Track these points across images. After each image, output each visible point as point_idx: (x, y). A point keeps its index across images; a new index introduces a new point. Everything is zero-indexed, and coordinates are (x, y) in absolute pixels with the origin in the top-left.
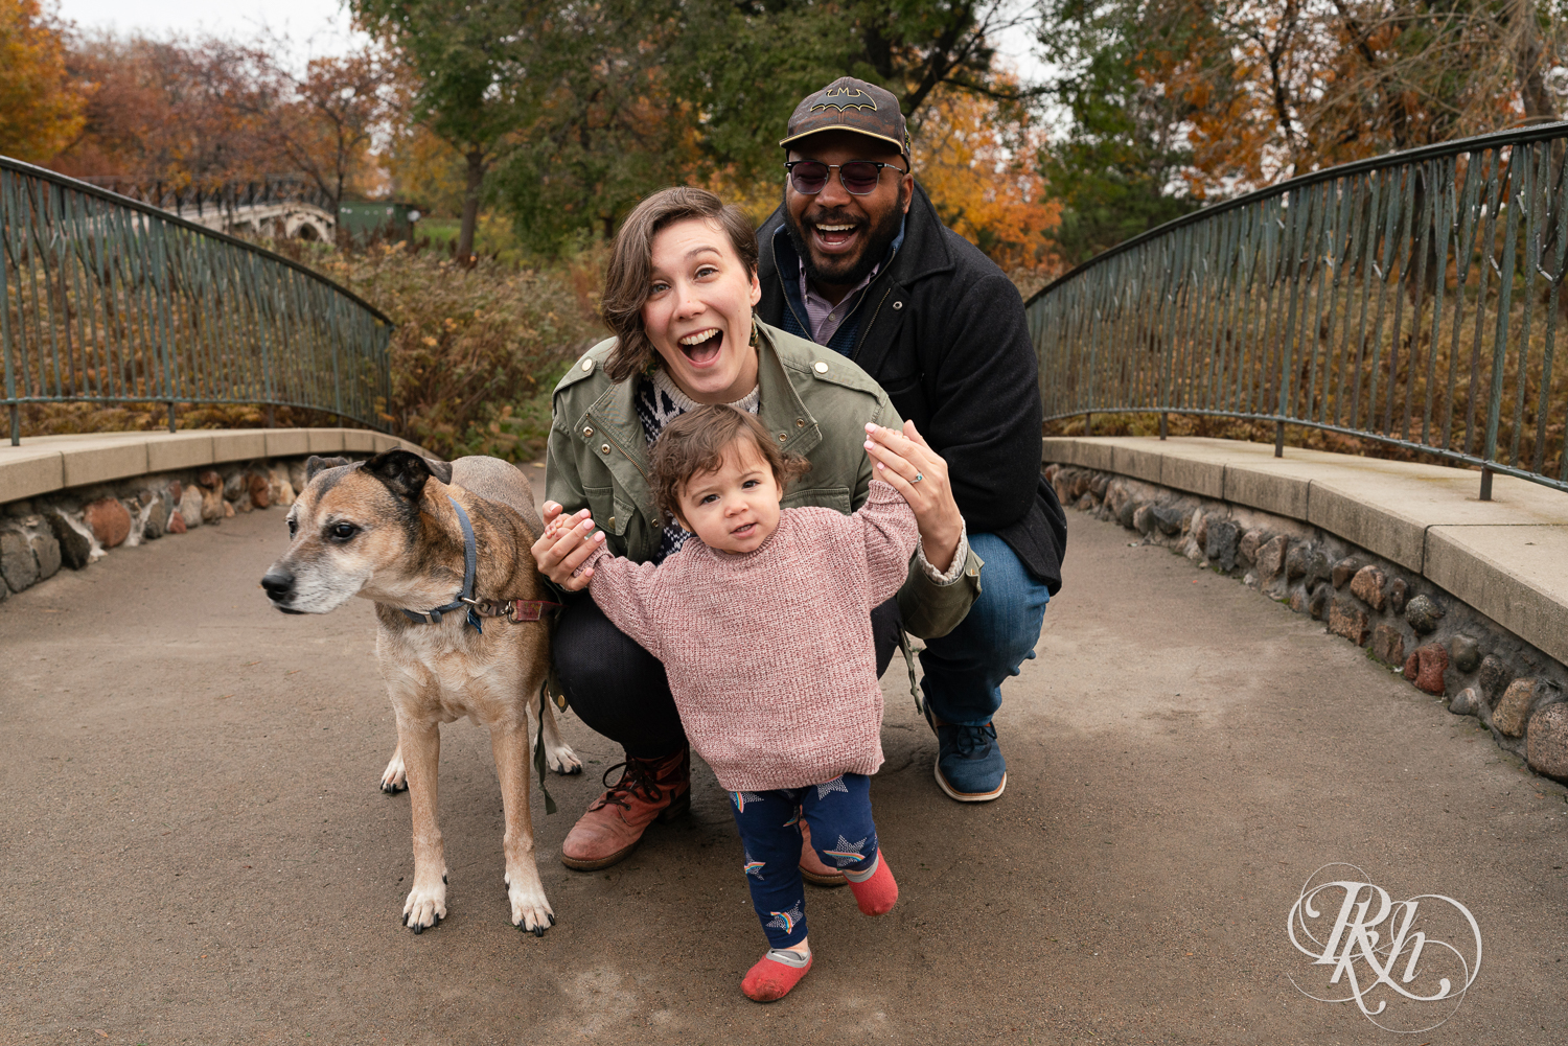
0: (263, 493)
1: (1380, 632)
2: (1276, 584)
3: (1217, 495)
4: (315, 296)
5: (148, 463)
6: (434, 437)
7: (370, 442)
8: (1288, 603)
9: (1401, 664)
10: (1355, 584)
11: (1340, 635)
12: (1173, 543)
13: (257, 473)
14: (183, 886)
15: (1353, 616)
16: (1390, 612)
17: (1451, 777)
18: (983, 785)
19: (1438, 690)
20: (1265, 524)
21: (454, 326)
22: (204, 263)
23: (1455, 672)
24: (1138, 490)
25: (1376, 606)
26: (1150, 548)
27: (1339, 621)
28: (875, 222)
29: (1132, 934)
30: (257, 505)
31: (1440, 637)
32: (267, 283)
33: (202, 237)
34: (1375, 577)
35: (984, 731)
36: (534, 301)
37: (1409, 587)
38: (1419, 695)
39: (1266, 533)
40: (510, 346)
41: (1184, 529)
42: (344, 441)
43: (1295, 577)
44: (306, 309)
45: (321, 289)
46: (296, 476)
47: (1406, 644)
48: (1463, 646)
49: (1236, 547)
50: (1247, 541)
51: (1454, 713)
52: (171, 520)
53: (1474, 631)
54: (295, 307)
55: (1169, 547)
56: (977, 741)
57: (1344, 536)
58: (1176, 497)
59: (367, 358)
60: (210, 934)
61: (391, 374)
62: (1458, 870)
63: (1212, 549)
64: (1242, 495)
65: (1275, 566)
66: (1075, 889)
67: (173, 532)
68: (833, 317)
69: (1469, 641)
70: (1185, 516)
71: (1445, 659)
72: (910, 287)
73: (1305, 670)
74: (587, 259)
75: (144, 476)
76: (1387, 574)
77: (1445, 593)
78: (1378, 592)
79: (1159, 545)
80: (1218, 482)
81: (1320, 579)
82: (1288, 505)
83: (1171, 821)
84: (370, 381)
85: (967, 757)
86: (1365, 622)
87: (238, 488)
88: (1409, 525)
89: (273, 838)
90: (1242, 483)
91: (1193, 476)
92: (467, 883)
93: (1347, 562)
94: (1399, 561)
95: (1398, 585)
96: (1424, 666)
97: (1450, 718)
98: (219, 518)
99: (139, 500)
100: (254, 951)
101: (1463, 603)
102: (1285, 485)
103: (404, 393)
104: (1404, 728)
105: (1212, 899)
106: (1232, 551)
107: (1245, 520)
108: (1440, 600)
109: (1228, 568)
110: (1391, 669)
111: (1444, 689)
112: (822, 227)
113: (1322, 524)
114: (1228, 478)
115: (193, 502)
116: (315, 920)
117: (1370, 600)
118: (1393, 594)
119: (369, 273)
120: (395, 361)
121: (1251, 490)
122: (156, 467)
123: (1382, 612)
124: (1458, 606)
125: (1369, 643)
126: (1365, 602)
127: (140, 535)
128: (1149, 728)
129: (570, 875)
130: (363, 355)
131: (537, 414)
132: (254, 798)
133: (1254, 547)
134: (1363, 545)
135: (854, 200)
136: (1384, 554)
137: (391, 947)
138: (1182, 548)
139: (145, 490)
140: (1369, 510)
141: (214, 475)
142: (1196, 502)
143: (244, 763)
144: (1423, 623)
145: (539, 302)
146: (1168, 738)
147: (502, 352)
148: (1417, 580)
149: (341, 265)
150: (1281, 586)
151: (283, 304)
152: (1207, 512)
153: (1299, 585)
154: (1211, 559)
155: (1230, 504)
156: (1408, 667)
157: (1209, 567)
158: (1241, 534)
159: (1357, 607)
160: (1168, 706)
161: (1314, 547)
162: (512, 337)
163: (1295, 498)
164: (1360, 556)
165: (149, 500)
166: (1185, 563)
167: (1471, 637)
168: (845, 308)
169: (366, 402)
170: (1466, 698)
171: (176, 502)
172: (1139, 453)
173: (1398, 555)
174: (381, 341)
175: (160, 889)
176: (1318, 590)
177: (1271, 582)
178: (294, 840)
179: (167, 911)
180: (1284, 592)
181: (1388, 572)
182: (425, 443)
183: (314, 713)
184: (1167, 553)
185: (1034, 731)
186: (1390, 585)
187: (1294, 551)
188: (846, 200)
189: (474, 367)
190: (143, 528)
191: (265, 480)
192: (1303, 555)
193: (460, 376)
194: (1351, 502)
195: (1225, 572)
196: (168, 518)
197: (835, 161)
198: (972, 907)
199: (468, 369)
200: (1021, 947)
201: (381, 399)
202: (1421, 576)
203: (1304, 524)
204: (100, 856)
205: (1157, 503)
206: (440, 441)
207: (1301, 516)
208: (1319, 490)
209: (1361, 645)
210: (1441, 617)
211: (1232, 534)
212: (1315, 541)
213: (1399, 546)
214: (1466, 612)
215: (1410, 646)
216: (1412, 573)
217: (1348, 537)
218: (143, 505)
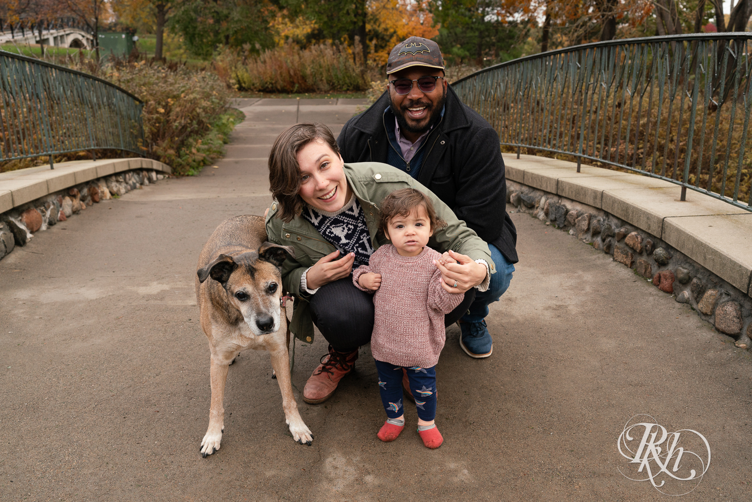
0: (97, 195)
1: (640, 263)
2: (585, 236)
3: (554, 192)
4: (108, 93)
5: (48, 189)
6: (165, 156)
7: (140, 163)
8: (592, 245)
9: (651, 277)
10: (627, 240)
11: (620, 262)
12: (531, 211)
13: (93, 185)
14: (129, 424)
15: (627, 254)
16: (645, 254)
17: (683, 334)
18: (484, 351)
19: (670, 291)
20: (579, 207)
21: (172, 102)
22: (59, 84)
23: (678, 283)
24: (511, 185)
25: (638, 251)
26: (521, 214)
27: (620, 257)
28: (435, 104)
29: (565, 423)
30: (95, 201)
31: (670, 267)
32: (87, 90)
33: (57, 71)
34: (637, 238)
35: (481, 324)
36: (206, 86)
37: (654, 243)
38: (661, 293)
39: (580, 212)
40: (198, 110)
41: (536, 206)
42: (129, 165)
43: (596, 233)
44: (105, 99)
45: (111, 90)
46: (109, 184)
47: (652, 269)
48: (683, 273)
49: (565, 217)
50: (571, 215)
51: (678, 302)
52: (59, 215)
53: (687, 266)
54: (100, 100)
55: (529, 213)
56: (479, 329)
57: (621, 217)
58: (531, 190)
59: (133, 121)
60: (149, 449)
61: (144, 127)
62: (695, 382)
63: (552, 217)
64: (567, 194)
65: (585, 228)
66: (535, 401)
67: (61, 221)
68: (412, 149)
69: (685, 271)
70: (537, 200)
71: (674, 277)
72: (448, 134)
73: (608, 281)
74: (222, 59)
75: (46, 196)
76: (643, 237)
77: (672, 248)
78: (639, 245)
79: (524, 212)
80: (554, 187)
81: (608, 236)
82: (592, 201)
83: (568, 363)
84: (135, 132)
85: (475, 337)
86: (632, 257)
87: (86, 195)
88: (655, 216)
89: (165, 395)
90: (567, 188)
91: (541, 182)
92: (262, 414)
93: (623, 230)
94: (649, 231)
95: (649, 242)
96: (663, 280)
97: (678, 305)
98: (79, 211)
99: (45, 208)
100: (172, 456)
101: (681, 253)
102: (590, 192)
103: (151, 136)
104: (658, 310)
105: (595, 402)
106: (563, 218)
107: (568, 205)
108: (670, 250)
109: (561, 226)
110: (646, 280)
111: (673, 291)
112: (412, 109)
113: (609, 211)
114: (560, 185)
115: (68, 204)
116: (196, 439)
117: (635, 248)
118: (646, 246)
119: (129, 77)
120: (145, 121)
121: (572, 192)
122: (52, 191)
123: (641, 253)
124: (678, 254)
125: (634, 266)
126: (632, 249)
127: (46, 224)
128: (548, 315)
129: (309, 407)
130: (131, 120)
131: (211, 142)
132: (149, 374)
133: (574, 218)
134: (631, 223)
135: (425, 95)
136: (641, 228)
137: (236, 450)
138: (536, 215)
139: (47, 202)
140: (634, 207)
141: (76, 190)
142: (542, 193)
143: (139, 355)
144: (662, 261)
145: (208, 86)
146: (557, 320)
147: (194, 113)
148: (658, 241)
149: (116, 74)
150: (588, 237)
151: (95, 99)
152: (548, 199)
153: (597, 237)
154: (551, 221)
155: (560, 197)
156: (655, 280)
157: (551, 225)
158: (567, 211)
159: (628, 250)
160: (553, 303)
161: (604, 220)
162: (199, 106)
163: (595, 198)
164: (629, 227)
165: (49, 207)
166: (539, 222)
167: (686, 269)
168: (419, 144)
169: (134, 142)
170: (684, 296)
171: (61, 206)
172: (512, 168)
173: (649, 229)
174: (138, 112)
175: (118, 426)
176: (608, 240)
177: (583, 234)
178: (175, 395)
179: (125, 437)
180: (590, 240)
181: (643, 236)
182: (162, 159)
183: (165, 325)
184: (529, 217)
185: (498, 319)
186: (645, 242)
187: (595, 222)
188: (422, 96)
189: (183, 121)
190: (47, 221)
191: (97, 188)
192: (599, 224)
193: (177, 127)
194: (624, 203)
195: (559, 228)
196: (58, 214)
197: (415, 78)
198: (492, 412)
199: (180, 123)
200: (518, 432)
201: (140, 140)
202: (661, 239)
203: (599, 210)
204: (84, 410)
205: (522, 193)
206: (168, 158)
207: (599, 206)
208: (607, 196)
209: (630, 268)
210: (671, 258)
211: (563, 212)
212: (604, 217)
213: (649, 225)
214: (682, 257)
215: (655, 270)
216: (655, 237)
217: (623, 218)
218: (47, 209)
